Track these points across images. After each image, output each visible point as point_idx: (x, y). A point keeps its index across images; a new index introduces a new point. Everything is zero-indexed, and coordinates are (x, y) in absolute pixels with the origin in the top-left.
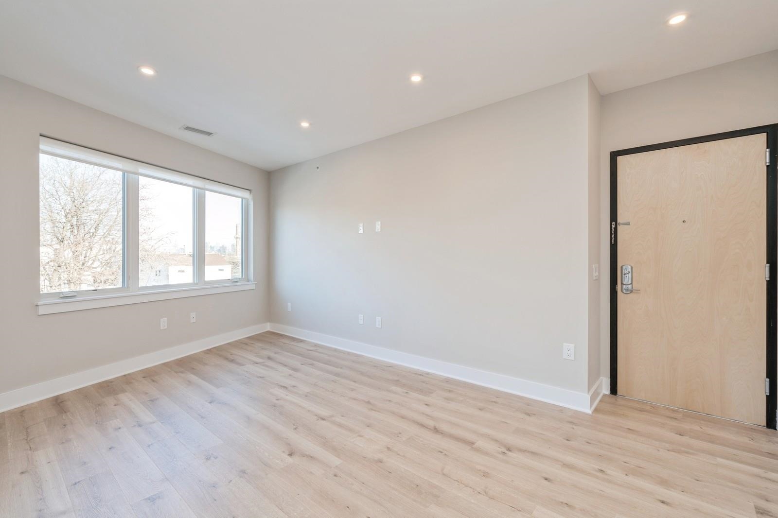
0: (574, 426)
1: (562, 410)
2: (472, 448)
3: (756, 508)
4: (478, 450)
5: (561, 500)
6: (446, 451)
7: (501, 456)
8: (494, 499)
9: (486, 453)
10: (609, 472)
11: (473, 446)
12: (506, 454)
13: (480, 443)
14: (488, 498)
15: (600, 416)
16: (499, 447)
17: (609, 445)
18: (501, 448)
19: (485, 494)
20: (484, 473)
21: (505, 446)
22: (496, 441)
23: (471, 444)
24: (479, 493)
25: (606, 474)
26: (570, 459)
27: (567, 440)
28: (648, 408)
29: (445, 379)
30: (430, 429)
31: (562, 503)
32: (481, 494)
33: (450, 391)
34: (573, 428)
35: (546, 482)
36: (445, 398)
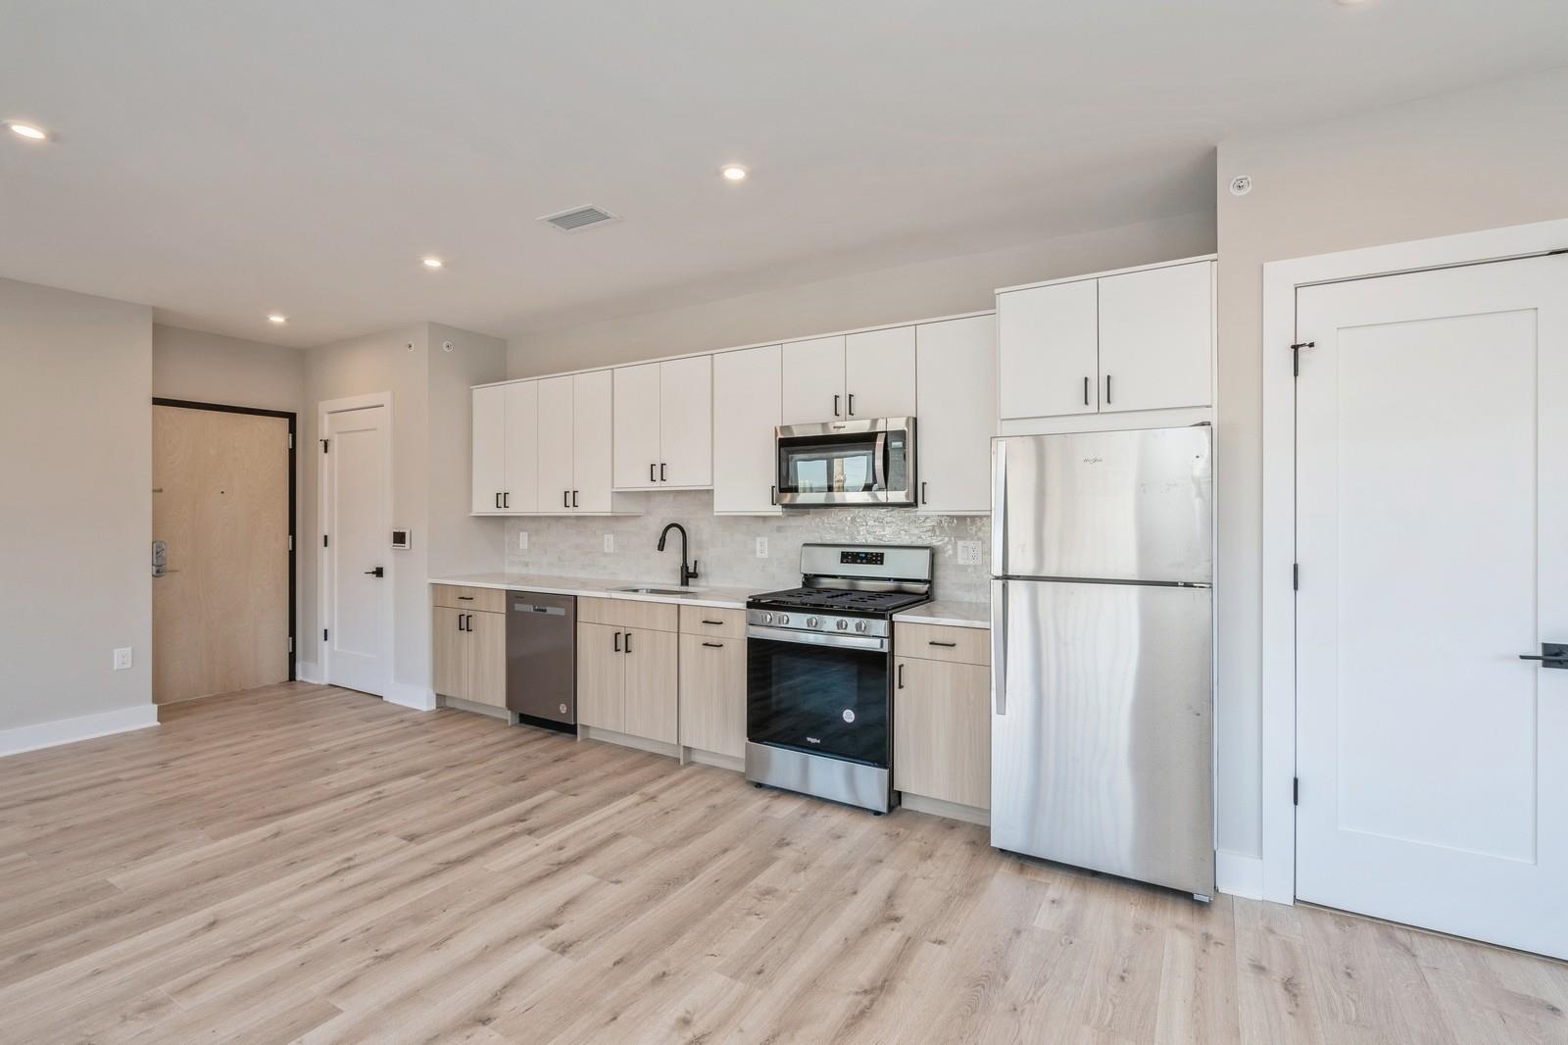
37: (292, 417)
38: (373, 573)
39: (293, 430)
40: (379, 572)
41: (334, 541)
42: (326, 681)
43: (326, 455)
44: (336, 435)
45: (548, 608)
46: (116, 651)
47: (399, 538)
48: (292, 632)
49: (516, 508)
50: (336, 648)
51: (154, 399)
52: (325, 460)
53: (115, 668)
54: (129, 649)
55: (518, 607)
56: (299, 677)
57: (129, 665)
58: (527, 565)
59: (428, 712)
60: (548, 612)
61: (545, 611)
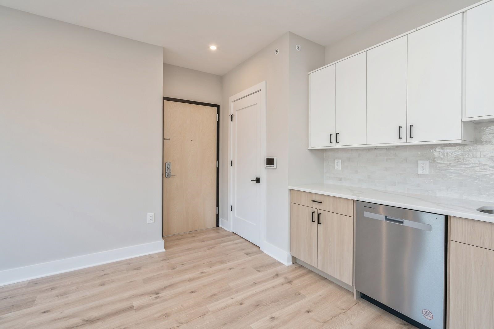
0: (167, 261)
1: (151, 256)
2: (135, 309)
3: (245, 254)
4: (140, 308)
5: (209, 295)
6: (121, 326)
7: (158, 300)
8: (188, 322)
9: (149, 306)
10: (205, 271)
11: (134, 309)
12: (158, 297)
13: (136, 303)
14: (186, 324)
15: (170, 250)
16: (151, 297)
17: (190, 260)
18: (152, 296)
19: (182, 324)
20: (164, 316)
21: (152, 294)
22: (142, 295)
23: (131, 308)
24: (178, 326)
25: (206, 272)
26: (187, 276)
27: (174, 269)
28: (181, 237)
29: (29, 282)
30: (81, 325)
31: (211, 296)
32: (180, 326)
33: (53, 289)
34: (168, 262)
35: (194, 294)
36: (57, 296)
37: (218, 106)
38: (255, 180)
39: (218, 112)
40: (258, 180)
41: (235, 163)
42: (231, 230)
43: (232, 122)
44: (236, 112)
45: (405, 221)
46: (148, 214)
47: (270, 162)
48: (218, 205)
49: (345, 142)
50: (236, 216)
51: (163, 97)
52: (231, 124)
53: (148, 223)
54: (154, 213)
55: (367, 214)
56: (220, 225)
57: (153, 221)
58: (340, 179)
59: (288, 267)
60: (404, 224)
61: (402, 223)
